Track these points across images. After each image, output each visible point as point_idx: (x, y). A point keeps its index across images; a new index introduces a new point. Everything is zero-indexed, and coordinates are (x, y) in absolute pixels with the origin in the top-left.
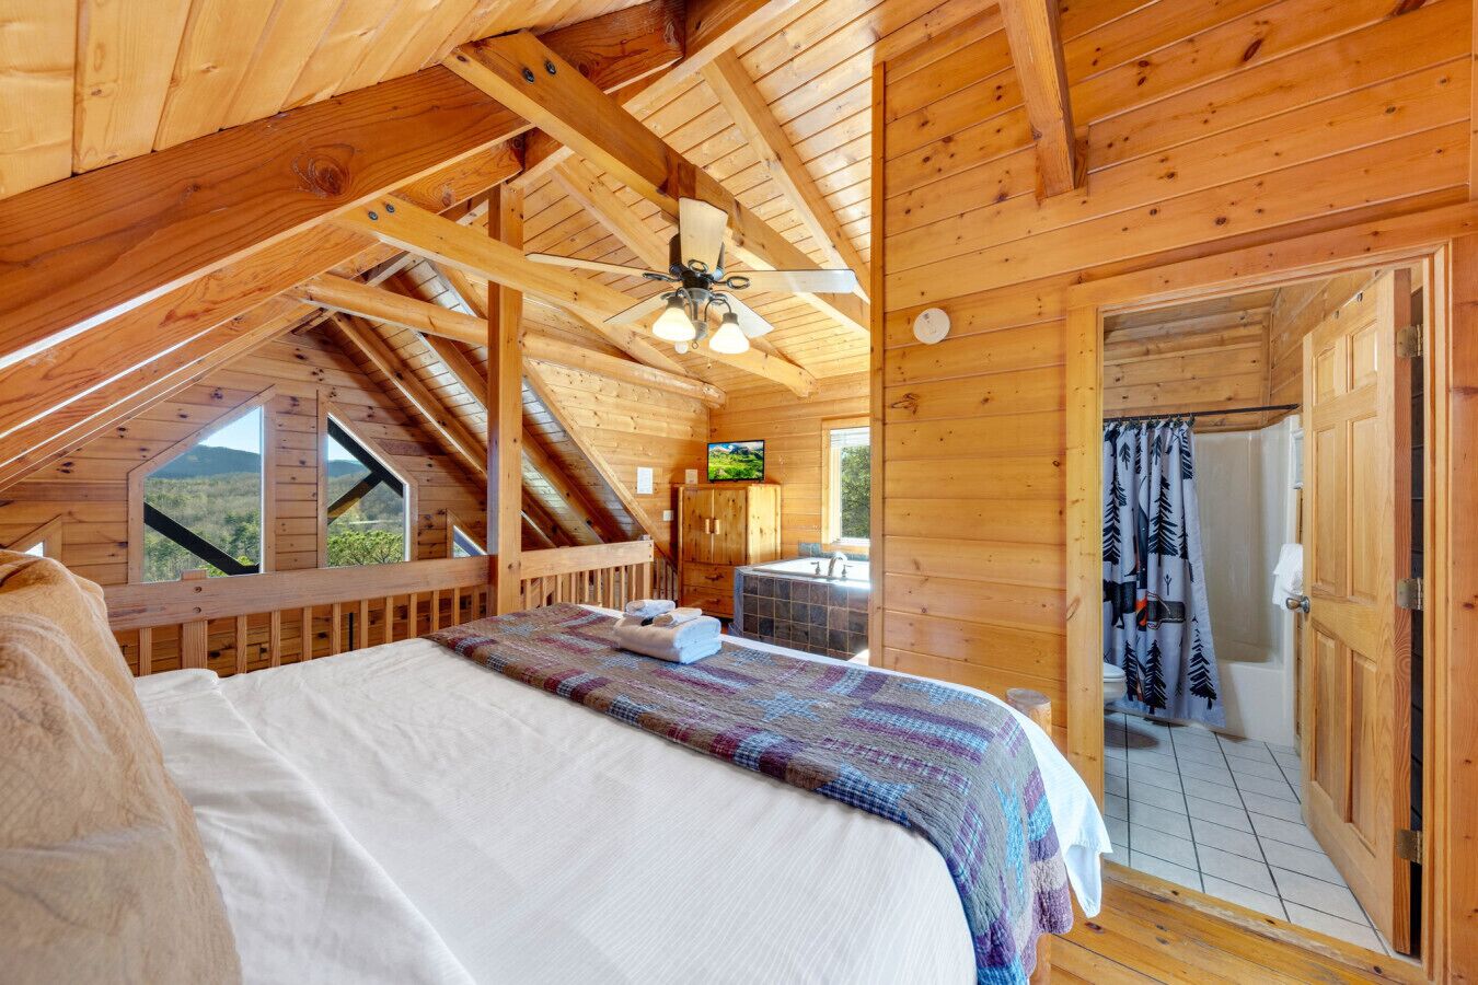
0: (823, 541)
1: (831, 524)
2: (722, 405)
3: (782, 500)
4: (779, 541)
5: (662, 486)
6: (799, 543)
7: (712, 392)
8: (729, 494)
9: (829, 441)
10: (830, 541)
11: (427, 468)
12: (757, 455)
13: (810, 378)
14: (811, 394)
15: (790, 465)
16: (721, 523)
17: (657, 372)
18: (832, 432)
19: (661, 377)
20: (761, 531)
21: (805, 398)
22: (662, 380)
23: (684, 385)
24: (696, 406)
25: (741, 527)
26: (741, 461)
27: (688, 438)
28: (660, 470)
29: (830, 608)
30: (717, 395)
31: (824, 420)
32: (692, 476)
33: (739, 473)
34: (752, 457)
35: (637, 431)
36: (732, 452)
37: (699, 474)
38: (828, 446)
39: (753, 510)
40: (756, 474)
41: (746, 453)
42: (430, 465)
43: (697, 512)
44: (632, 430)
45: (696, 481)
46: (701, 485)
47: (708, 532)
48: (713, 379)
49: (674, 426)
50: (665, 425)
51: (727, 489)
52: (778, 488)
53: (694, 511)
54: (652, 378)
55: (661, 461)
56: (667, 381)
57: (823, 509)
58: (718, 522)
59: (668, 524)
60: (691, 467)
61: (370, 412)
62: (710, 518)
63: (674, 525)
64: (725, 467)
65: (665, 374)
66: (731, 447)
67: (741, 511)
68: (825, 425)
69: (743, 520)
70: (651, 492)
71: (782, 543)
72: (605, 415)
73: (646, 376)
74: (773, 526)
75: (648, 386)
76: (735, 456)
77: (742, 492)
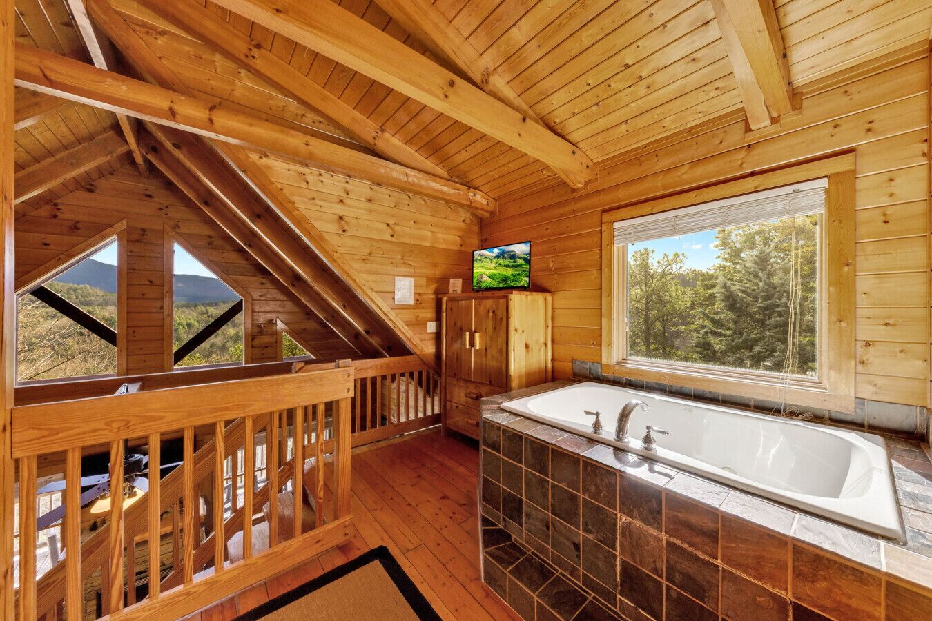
0: (604, 361)
1: (614, 339)
2: (492, 213)
3: (553, 311)
4: (549, 358)
5: (425, 297)
6: (573, 361)
7: (479, 198)
8: (489, 304)
9: (612, 237)
10: (614, 360)
11: (260, 286)
12: (525, 259)
13: (586, 161)
14: (587, 183)
15: (561, 271)
16: (481, 337)
17: (408, 171)
18: (616, 225)
19: (414, 177)
20: (527, 346)
21: (580, 189)
22: (416, 181)
23: (445, 189)
24: (465, 215)
25: (502, 340)
26: (508, 266)
27: (456, 248)
28: (423, 281)
29: (622, 519)
30: (484, 202)
31: (604, 211)
32: (456, 285)
33: (504, 279)
34: (520, 262)
35: (394, 239)
36: (498, 257)
37: (464, 284)
38: (611, 243)
39: (515, 322)
40: (524, 281)
41: (513, 257)
42: (262, 284)
43: (459, 324)
44: (388, 238)
45: (459, 291)
46: (464, 295)
47: (468, 347)
48: (478, 183)
49: (440, 236)
50: (429, 234)
51: (488, 298)
52: (549, 297)
53: (455, 324)
54: (403, 178)
55: (423, 271)
56: (423, 183)
57: (604, 321)
58: (477, 336)
59: (434, 336)
60: (456, 276)
61: (209, 240)
62: (470, 330)
63: (438, 336)
64: (488, 272)
65: (420, 175)
66: (496, 251)
67: (502, 323)
68: (606, 217)
69: (504, 335)
70: (412, 302)
71: (553, 360)
72: (353, 221)
73: (395, 175)
74: (542, 340)
75: (404, 188)
76: (501, 261)
77: (502, 301)
